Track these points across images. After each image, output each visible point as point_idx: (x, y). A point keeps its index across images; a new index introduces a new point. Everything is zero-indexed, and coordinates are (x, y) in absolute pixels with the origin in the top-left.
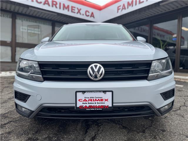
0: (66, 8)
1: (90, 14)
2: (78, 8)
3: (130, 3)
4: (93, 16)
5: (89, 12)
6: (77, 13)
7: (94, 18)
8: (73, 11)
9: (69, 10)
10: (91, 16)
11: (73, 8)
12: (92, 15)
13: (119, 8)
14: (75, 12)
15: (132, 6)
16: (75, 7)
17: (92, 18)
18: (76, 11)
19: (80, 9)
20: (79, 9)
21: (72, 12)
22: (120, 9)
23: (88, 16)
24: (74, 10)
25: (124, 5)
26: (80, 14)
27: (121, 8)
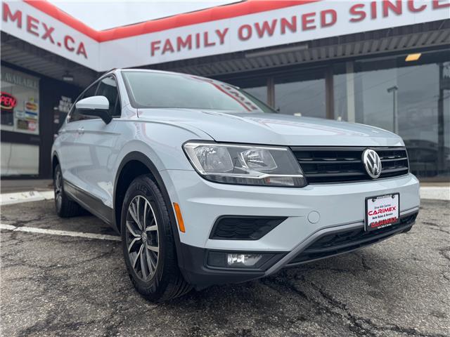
0: (13, 19)
1: (76, 46)
2: (45, 26)
3: (184, 39)
4: (84, 53)
5: (73, 41)
6: (44, 37)
7: (86, 57)
8: (33, 29)
9: (20, 26)
10: (79, 52)
11: (33, 22)
12: (82, 50)
13: (156, 46)
14: (37, 35)
15: (190, 47)
16: (37, 21)
17: (81, 56)
18: (42, 31)
19: (52, 29)
20: (49, 27)
21: (29, 30)
22: (158, 48)
23: (72, 50)
24: (36, 27)
25: (168, 42)
26: (52, 41)
27: (162, 46)
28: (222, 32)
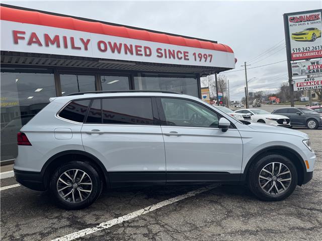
28: (85, 41)
